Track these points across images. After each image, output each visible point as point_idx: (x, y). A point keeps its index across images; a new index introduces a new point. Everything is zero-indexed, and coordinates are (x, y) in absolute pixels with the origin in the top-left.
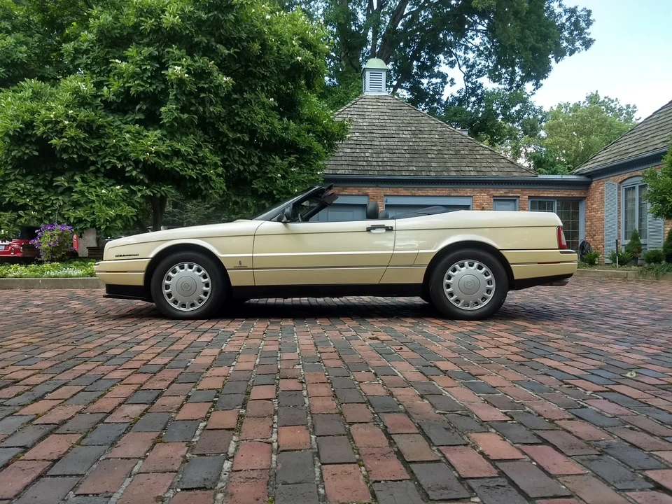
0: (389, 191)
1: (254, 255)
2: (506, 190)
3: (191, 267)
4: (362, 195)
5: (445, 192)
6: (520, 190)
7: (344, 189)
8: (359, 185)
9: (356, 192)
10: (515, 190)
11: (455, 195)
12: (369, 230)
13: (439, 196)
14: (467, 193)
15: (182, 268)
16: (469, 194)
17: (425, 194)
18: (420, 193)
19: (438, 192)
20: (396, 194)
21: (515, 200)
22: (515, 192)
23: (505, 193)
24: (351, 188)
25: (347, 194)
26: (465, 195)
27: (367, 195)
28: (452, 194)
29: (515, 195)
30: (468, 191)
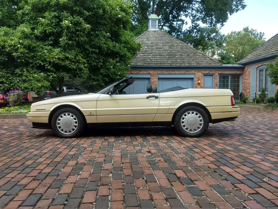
0: (159, 72)
1: (97, 109)
3: (69, 115)
4: (148, 74)
5: (183, 72)
6: (215, 71)
7: (140, 71)
8: (147, 70)
9: (145, 72)
10: (213, 71)
11: (187, 73)
12: (148, 98)
13: (181, 74)
14: (192, 72)
15: (65, 115)
17: (174, 73)
18: (172, 73)
19: (180, 72)
20: (162, 73)
21: (213, 75)
23: (209, 72)
24: (143, 71)
25: (142, 73)
26: (192, 73)
27: (150, 74)
28: (186, 73)
29: (213, 73)
30: (193, 72)
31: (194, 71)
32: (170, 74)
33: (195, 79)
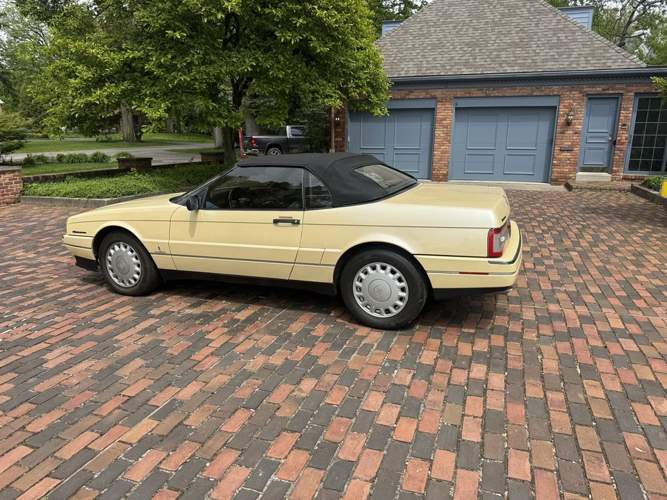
0: (459, 93)
1: (171, 241)
2: (606, 87)
3: (125, 247)
4: (430, 98)
5: (526, 90)
6: (624, 86)
7: (410, 92)
8: (427, 87)
9: (422, 95)
10: (617, 86)
11: (538, 94)
12: (276, 222)
13: (519, 96)
14: (553, 91)
15: (119, 246)
16: (556, 93)
17: (500, 95)
18: (496, 93)
19: (517, 91)
20: (467, 95)
21: (618, 98)
22: (618, 88)
23: (603, 90)
24: (418, 91)
25: (413, 97)
26: (551, 94)
27: (434, 98)
28: (535, 94)
29: (616, 92)
30: (556, 89)
31: (557, 87)
32: (488, 97)
33: (562, 110)
